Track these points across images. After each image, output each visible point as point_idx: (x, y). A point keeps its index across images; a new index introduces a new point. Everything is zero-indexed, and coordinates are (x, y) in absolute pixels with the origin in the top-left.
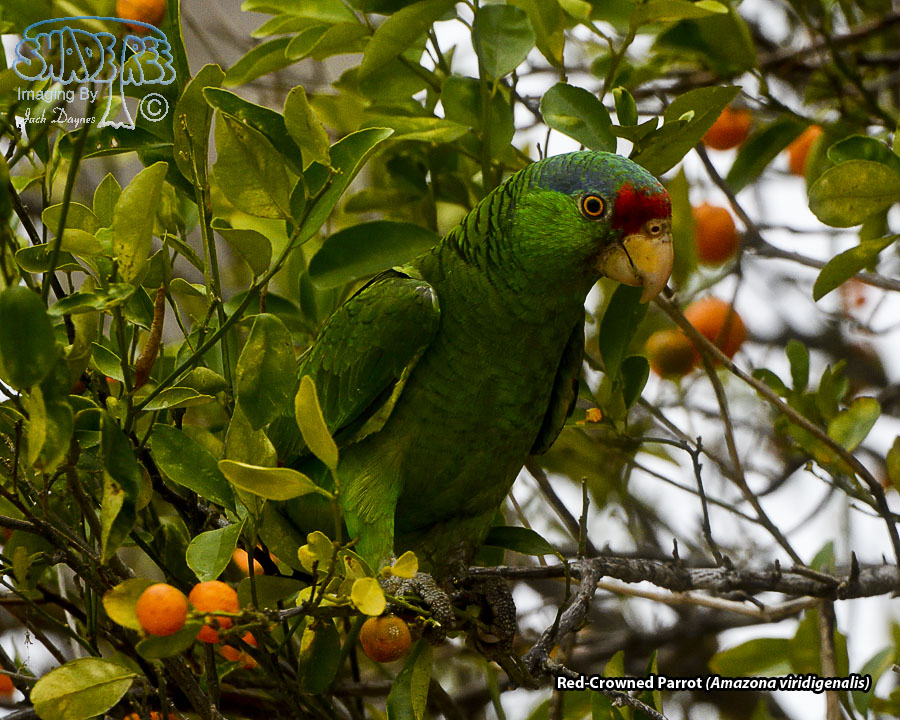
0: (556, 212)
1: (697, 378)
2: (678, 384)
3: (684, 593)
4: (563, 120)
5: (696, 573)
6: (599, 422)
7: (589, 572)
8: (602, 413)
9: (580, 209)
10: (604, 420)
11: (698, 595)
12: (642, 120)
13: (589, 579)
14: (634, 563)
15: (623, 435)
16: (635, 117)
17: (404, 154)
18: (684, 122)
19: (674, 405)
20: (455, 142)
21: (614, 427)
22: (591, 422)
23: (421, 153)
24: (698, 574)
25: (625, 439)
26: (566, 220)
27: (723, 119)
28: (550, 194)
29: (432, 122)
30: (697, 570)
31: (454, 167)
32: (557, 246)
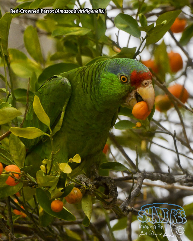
0: (113, 81)
1: (172, 111)
2: (166, 113)
3: (172, 184)
4: (122, 26)
5: (176, 177)
6: (140, 127)
7: (140, 177)
8: (141, 124)
9: (120, 80)
10: (142, 126)
11: (176, 185)
12: (149, 24)
13: (140, 179)
14: (155, 174)
15: (149, 131)
16: (146, 23)
17: (70, 40)
18: (163, 25)
19: (165, 121)
20: (86, 35)
21: (145, 129)
22: (138, 127)
23: (75, 39)
24: (177, 177)
25: (149, 132)
26: (116, 84)
27: (176, 22)
28: (111, 74)
29: (78, 28)
30: (176, 176)
31: (87, 44)
32: (114, 93)
